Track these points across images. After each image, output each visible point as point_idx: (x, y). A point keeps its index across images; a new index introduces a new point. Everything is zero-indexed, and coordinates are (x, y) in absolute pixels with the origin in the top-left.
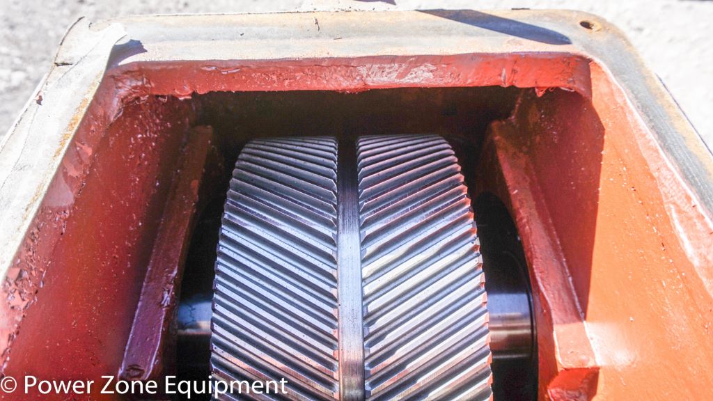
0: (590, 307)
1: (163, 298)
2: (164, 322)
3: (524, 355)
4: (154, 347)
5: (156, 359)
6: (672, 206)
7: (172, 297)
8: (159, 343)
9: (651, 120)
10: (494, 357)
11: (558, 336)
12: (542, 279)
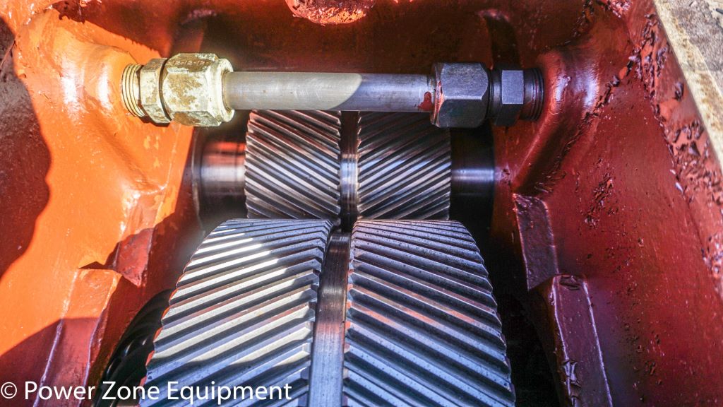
1: (575, 373)
4: (560, 312)
5: (552, 300)
7: (564, 377)
8: (557, 316)
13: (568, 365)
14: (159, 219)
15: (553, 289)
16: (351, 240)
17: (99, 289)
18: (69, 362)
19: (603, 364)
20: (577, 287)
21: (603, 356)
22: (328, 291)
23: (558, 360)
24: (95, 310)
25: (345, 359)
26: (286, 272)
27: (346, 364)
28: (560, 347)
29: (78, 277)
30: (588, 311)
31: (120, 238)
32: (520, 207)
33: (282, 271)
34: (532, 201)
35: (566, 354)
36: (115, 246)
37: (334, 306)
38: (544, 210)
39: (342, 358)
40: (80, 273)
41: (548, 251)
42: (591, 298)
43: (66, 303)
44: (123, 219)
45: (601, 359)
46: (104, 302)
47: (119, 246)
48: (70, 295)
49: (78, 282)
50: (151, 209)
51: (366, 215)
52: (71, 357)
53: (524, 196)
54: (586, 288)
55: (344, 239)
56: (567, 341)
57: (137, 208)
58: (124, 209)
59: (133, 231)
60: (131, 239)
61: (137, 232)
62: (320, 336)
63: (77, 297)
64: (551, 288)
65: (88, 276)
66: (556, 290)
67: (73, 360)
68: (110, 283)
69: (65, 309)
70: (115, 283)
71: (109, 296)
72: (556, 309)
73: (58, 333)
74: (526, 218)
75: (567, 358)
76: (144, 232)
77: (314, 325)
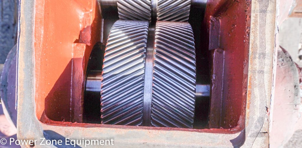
0: (69, 60)
1: (215, 77)
2: (213, 68)
3: (91, 71)
4: (215, 60)
5: (214, 56)
6: (40, 46)
7: (212, 78)
8: (214, 61)
9: (31, 80)
10: (101, 71)
11: (83, 54)
12: (82, 75)
13: (214, 75)
14: (91, 22)
15: (215, 53)
16: (155, 29)
17: (81, 50)
18: (77, 70)
19: (223, 75)
20: (222, 53)
21: (224, 73)
22: (149, 49)
23: (212, 73)
24: (81, 56)
25: (154, 68)
26: (134, 44)
27: (154, 69)
28: (213, 70)
29: (74, 46)
30: (223, 60)
31: (81, 29)
32: (212, 21)
33: (132, 44)
34: (216, 19)
35: (214, 72)
36: (79, 32)
37: (150, 54)
38: (219, 22)
39: (153, 67)
40: (74, 44)
41: (218, 37)
42: (225, 56)
43: (73, 54)
44: (80, 23)
45: (223, 73)
46: (83, 53)
47: (81, 32)
48: (73, 51)
49: (74, 47)
50: (88, 18)
51: (161, 20)
52: (77, 69)
53: (214, 17)
54: (224, 53)
55: (153, 29)
56: (215, 69)
57: (84, 18)
58: (80, 19)
59: (84, 27)
60: (84, 29)
61: (86, 27)
62: (147, 63)
63: (75, 52)
64: (214, 53)
65: (77, 45)
66: (215, 54)
67: (78, 69)
68: (83, 47)
69: (72, 55)
70: (85, 47)
71: (84, 52)
72: (214, 59)
73: (73, 62)
74: (213, 26)
75: (214, 73)
76: (88, 27)
77: (146, 58)
